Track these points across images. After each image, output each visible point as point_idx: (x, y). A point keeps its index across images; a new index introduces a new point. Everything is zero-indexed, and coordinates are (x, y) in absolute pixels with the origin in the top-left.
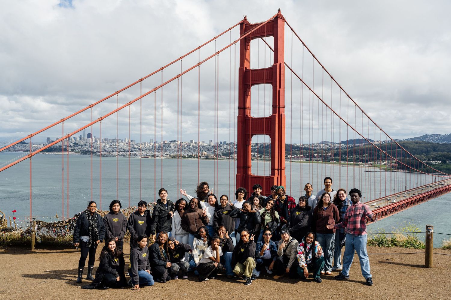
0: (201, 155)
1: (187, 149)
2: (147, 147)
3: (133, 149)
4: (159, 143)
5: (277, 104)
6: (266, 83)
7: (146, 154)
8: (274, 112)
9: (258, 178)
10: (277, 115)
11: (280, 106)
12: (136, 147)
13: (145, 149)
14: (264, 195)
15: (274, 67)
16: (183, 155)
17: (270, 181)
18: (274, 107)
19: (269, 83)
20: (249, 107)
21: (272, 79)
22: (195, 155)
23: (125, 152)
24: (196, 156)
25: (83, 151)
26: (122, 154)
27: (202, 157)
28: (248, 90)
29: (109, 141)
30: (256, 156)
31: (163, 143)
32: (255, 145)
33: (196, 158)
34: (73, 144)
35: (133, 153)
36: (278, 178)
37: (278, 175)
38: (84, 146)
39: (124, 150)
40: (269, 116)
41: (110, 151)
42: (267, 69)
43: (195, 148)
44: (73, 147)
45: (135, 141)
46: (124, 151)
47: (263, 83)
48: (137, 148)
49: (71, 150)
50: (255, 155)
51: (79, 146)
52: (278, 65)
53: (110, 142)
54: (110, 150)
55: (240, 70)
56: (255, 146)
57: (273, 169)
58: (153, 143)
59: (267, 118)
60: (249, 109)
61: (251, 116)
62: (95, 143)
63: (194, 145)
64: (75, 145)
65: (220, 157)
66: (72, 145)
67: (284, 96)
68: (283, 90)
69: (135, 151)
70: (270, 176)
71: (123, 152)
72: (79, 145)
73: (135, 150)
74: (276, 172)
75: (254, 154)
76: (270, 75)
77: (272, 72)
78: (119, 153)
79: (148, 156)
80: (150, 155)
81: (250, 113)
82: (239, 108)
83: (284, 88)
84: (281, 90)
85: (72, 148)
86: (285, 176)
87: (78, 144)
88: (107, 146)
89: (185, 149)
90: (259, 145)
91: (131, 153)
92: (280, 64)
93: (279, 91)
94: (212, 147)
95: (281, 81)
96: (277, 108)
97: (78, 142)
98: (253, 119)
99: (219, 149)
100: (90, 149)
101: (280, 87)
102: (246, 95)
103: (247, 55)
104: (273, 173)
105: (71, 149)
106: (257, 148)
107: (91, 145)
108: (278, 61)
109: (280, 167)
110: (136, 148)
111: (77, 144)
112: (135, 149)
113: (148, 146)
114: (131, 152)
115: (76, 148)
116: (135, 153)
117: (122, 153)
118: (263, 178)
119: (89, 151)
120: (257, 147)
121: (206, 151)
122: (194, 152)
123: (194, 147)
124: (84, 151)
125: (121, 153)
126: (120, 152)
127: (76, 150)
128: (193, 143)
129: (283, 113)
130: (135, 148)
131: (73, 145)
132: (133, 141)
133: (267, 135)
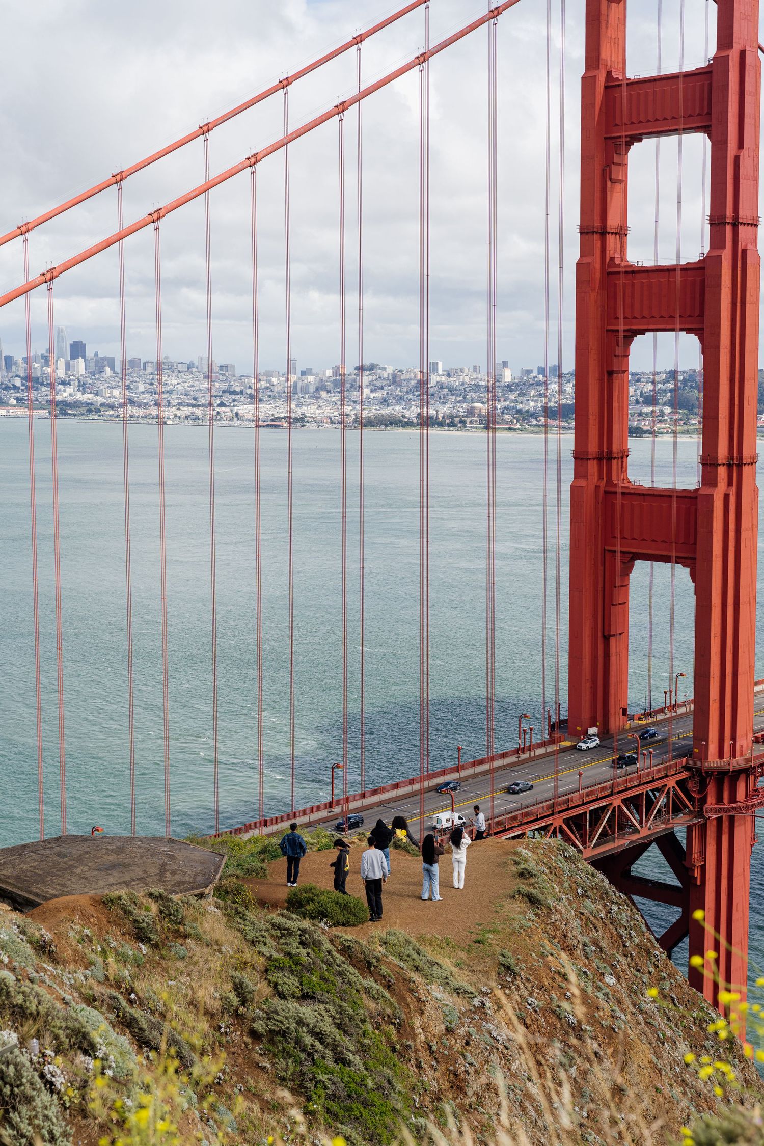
0: (466, 416)
1: (417, 394)
2: (276, 388)
3: (227, 398)
4: (317, 375)
5: (729, 213)
6: (686, 130)
7: (273, 415)
8: (717, 241)
9: (654, 495)
10: (726, 255)
11: (740, 221)
12: (238, 389)
13: (269, 396)
14: (673, 559)
15: (719, 63)
16: (403, 416)
17: (696, 510)
18: (717, 222)
19: (697, 129)
20: (620, 227)
21: (709, 113)
22: (443, 417)
23: (199, 406)
24: (448, 421)
25: (58, 403)
26: (188, 413)
27: (471, 422)
28: (616, 159)
29: (145, 369)
30: (666, 418)
31: (331, 375)
32: (664, 377)
33: (449, 425)
34: (22, 379)
35: (227, 409)
36: (726, 497)
37: (730, 484)
38: (61, 387)
39: (195, 399)
40: (696, 260)
41: (146, 404)
42: (688, 75)
43: (446, 390)
44: (23, 390)
45: (233, 366)
46: (195, 402)
47: (675, 131)
48: (241, 392)
49: (14, 402)
50: (662, 413)
51: (44, 389)
52: (734, 55)
53: (147, 372)
54: (146, 398)
55: (588, 83)
56: (665, 382)
57: (709, 463)
58: (299, 375)
59: (687, 269)
60: (620, 234)
61: (628, 259)
62: (97, 376)
63: (443, 378)
64: (29, 384)
65: (534, 422)
66: (18, 382)
67: (756, 179)
68: (752, 154)
69: (236, 403)
70: (697, 490)
71: (193, 406)
72: (42, 384)
73: (234, 400)
74: (722, 472)
75: (661, 411)
76: (702, 100)
77: (710, 85)
78: (178, 409)
79: (279, 419)
80: (284, 418)
81: (623, 249)
82: (585, 231)
83: (757, 146)
84: (744, 155)
85: (18, 395)
86: (755, 491)
87: (40, 380)
88: (137, 388)
89: (410, 396)
90: (681, 378)
91: (218, 409)
92: (743, 54)
93: (737, 159)
94: (508, 386)
95: (746, 120)
96: (729, 228)
97: (39, 375)
98: (635, 272)
99: (533, 392)
100: (80, 397)
101: (741, 145)
102: (610, 179)
103: (613, 20)
104: (709, 478)
105: (17, 399)
106: (671, 391)
107: (84, 384)
108: (735, 40)
109: (735, 455)
110: (237, 393)
111: (37, 380)
112: (234, 397)
113: (280, 384)
114: (218, 406)
115: (34, 394)
116: (236, 409)
117: (190, 408)
118: (670, 496)
119: (76, 405)
120: (671, 386)
121: (483, 403)
122: (441, 406)
123: (442, 388)
124: (61, 406)
125: (187, 411)
126: (183, 406)
127: (32, 401)
128: (440, 372)
129: (749, 247)
130: (233, 393)
131: (22, 385)
132: (227, 366)
133: (688, 331)
